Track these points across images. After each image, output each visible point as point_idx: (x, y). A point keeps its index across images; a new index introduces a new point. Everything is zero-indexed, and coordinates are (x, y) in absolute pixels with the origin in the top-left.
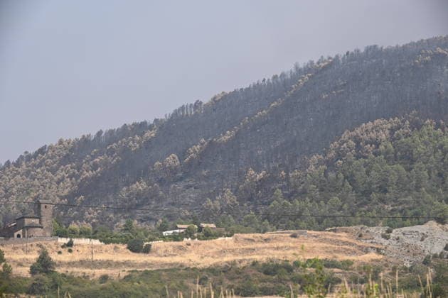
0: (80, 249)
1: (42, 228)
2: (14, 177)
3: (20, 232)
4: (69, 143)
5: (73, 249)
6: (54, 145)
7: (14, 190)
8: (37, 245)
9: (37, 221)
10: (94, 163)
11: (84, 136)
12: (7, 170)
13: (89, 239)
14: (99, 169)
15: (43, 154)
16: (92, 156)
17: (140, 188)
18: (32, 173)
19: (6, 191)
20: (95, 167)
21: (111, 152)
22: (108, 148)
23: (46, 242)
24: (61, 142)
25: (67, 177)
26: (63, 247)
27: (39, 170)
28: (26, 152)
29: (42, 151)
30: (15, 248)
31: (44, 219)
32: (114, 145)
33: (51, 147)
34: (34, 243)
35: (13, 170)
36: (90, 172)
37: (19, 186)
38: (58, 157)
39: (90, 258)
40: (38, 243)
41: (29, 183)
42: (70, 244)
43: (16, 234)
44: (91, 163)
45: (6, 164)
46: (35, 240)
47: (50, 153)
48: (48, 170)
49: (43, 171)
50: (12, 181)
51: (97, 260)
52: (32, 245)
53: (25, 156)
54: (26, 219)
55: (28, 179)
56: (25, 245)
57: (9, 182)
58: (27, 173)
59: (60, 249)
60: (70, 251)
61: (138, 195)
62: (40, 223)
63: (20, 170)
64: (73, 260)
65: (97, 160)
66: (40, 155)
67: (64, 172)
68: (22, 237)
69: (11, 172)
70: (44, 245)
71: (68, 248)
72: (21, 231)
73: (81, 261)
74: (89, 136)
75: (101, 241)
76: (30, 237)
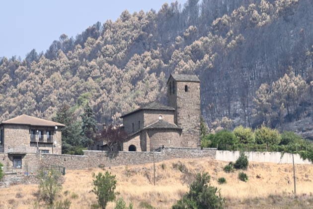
0: (262, 172)
1: (179, 131)
2: (48, 76)
3: (136, 141)
4: (140, 18)
5: (248, 172)
6: (114, 22)
7: (53, 97)
8: (175, 166)
9: (169, 119)
10: (193, 47)
11: (166, 6)
12: (34, 65)
13: (279, 154)
14: (206, 57)
15: (96, 37)
16: (185, 38)
17: (293, 84)
18: (83, 68)
19: (38, 99)
20: (197, 55)
21: (222, 29)
22: (215, 23)
23: (192, 160)
24: (125, 17)
25: (150, 73)
26: (227, 169)
27: (93, 63)
28: (63, 37)
29: (92, 32)
30: (129, 173)
31: (182, 113)
32: (225, 18)
33: (108, 26)
34: (169, 163)
35: (46, 64)
36: (191, 61)
37: (61, 89)
38: (124, 42)
39: (289, 189)
40: (175, 161)
41: (78, 83)
42: (242, 164)
43: (126, 145)
44: (189, 47)
45: (28, 57)
46: (169, 156)
47: (108, 35)
48: (111, 63)
49: (101, 65)
50: (48, 82)
51: (304, 195)
52: (163, 167)
53: (62, 42)
54: (145, 115)
55: (76, 78)
56: (149, 166)
57: (41, 84)
58: (74, 68)
59: (222, 174)
60: (243, 178)
61: (288, 97)
62: (176, 122)
63: (58, 64)
64: (254, 195)
65: (198, 43)
66: (90, 39)
67: (140, 65)
68: (139, 149)
69: (43, 69)
70: (188, 166)
71: (237, 173)
72: (138, 138)
73: (271, 197)
74: (175, 5)
75: (304, 157)
76: (159, 150)
